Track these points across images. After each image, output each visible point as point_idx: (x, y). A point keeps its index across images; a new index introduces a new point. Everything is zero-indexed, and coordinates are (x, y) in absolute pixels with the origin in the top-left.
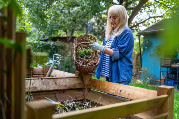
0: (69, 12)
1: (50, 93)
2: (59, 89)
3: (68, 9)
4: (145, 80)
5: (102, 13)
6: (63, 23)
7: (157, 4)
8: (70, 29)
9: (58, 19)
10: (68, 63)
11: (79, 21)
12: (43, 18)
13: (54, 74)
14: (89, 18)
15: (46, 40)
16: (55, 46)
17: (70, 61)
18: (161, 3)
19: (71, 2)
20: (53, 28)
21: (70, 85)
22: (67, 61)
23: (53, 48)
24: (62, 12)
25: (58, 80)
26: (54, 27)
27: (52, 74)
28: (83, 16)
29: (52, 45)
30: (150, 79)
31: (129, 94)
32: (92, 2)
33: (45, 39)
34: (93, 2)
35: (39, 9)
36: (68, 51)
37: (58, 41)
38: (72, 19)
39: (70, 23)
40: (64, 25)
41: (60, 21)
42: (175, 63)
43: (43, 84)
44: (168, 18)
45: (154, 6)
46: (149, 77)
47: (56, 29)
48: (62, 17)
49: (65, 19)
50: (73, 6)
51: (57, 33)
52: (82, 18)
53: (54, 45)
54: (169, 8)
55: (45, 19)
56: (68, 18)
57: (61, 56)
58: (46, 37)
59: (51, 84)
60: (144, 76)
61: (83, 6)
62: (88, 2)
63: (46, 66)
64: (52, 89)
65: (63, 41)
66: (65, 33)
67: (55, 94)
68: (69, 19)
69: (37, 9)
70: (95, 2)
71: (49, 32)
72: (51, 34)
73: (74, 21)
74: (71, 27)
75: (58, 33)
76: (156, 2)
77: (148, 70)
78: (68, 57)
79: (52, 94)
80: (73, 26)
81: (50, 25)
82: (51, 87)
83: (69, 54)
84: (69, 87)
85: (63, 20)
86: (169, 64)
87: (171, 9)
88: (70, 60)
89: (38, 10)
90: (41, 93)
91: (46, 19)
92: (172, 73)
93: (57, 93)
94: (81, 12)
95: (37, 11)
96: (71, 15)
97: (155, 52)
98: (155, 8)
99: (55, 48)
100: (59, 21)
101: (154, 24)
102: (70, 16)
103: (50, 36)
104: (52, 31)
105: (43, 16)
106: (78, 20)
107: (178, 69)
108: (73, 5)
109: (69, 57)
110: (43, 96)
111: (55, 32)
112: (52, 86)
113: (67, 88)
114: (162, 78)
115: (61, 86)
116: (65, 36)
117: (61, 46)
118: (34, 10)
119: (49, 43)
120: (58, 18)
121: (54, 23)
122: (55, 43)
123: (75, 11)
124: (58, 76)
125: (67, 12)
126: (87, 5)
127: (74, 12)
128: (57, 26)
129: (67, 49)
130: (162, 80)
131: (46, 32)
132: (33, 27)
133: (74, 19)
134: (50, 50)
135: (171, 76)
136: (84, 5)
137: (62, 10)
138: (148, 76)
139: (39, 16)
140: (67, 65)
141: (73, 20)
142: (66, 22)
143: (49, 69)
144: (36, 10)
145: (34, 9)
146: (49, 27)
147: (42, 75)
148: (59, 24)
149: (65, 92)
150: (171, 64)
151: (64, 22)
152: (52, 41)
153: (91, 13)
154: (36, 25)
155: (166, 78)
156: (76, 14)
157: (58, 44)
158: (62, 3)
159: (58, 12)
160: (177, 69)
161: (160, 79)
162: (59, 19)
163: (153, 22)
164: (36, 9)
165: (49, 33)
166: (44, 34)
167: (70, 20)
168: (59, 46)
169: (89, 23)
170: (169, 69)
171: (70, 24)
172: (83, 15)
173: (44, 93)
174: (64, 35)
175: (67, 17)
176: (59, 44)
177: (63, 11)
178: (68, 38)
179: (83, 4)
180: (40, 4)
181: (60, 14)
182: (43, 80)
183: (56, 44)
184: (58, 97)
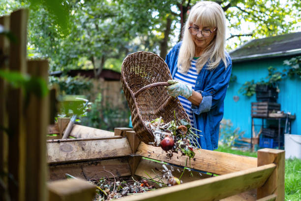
0: (97, 26)
1: (74, 167)
2: (89, 158)
3: (95, 22)
4: (227, 140)
5: (153, 29)
6: (87, 45)
7: (241, 14)
8: (99, 55)
9: (79, 39)
10: (96, 113)
11: (114, 43)
12: (54, 37)
13: (78, 133)
14: (131, 38)
15: (58, 75)
16: (75, 84)
17: (100, 110)
18: (249, 13)
19: (100, 11)
20: (70, 54)
21: (107, 150)
22: (96, 110)
23: (71, 87)
24: (84, 27)
25: (87, 143)
26: (72, 52)
27: (74, 133)
28: (121, 34)
29: (69, 83)
30: (234, 139)
31: (209, 165)
32: (137, 11)
33: (56, 72)
34: (139, 10)
35: (46, 21)
36: (97, 93)
37: (78, 77)
38: (102, 38)
39: (99, 45)
40: (89, 49)
41: (82, 43)
42: (274, 111)
43: (61, 150)
44: (260, 37)
45: (238, 17)
46: (233, 135)
47: (75, 56)
48: (85, 35)
49: (91, 39)
50: (105, 17)
51: (76, 63)
52: (120, 38)
53: (72, 82)
54: (261, 20)
55: (56, 39)
56: (96, 36)
57: (88, 102)
58: (58, 70)
59: (75, 149)
60: (225, 134)
61: (121, 17)
62: (131, 11)
63: (62, 119)
64: (76, 159)
65: (87, 76)
66: (90, 62)
67: (82, 167)
68: (98, 40)
69: (43, 21)
70: (143, 10)
71: (63, 60)
72: (66, 65)
73: (107, 41)
74: (101, 51)
75: (78, 63)
76: (241, 12)
77: (230, 123)
78: (96, 103)
79: (77, 168)
80: (104, 51)
81: (65, 50)
82: (74, 156)
83: (98, 99)
84: (105, 155)
85: (86, 41)
86: (265, 113)
87: (265, 22)
88: (100, 108)
89: (45, 24)
90: (57, 166)
91: (59, 38)
92: (271, 127)
93: (85, 165)
94: (118, 27)
95: (43, 25)
96: (100, 32)
97: (242, 93)
98: (239, 20)
99: (74, 89)
100: (80, 41)
101: (238, 47)
102: (98, 34)
103: (65, 68)
104: (68, 60)
105: (52, 33)
106: (113, 40)
107: (280, 122)
108: (103, 15)
109: (98, 103)
110: (61, 171)
111: (74, 61)
112: (77, 154)
113: (102, 157)
114: (254, 136)
115: (92, 153)
116: (91, 67)
117: (85, 84)
118: (38, 24)
119: (62, 79)
120: (77, 38)
121: (72, 46)
122: (73, 80)
123: (106, 25)
124: (84, 137)
125: (93, 26)
126: (128, 15)
127: (105, 27)
128: (78, 50)
129: (95, 90)
130: (254, 139)
131: (57, 61)
132: (36, 52)
133: (107, 38)
134: (65, 91)
135: (269, 133)
136: (124, 15)
137: (84, 23)
138: (232, 133)
139: (47, 34)
140: (96, 117)
141: (104, 41)
142: (92, 44)
143: (68, 124)
144: (41, 24)
145: (38, 21)
146: (64, 53)
147: (55, 135)
148: (80, 47)
149: (98, 164)
150: (268, 113)
151: (89, 44)
152: (69, 76)
153: (135, 30)
154: (41, 49)
155: (261, 137)
156: (109, 30)
157: (79, 81)
158: (85, 11)
159: (79, 27)
160: (278, 121)
161: (252, 139)
162: (81, 38)
163: (236, 44)
164: (40, 21)
165: (62, 62)
166: (55, 65)
167: (100, 41)
168: (81, 85)
169: (130, 45)
170: (265, 121)
171: (100, 48)
172: (121, 32)
173: (63, 166)
174: (89, 65)
175: (94, 34)
176: (81, 81)
177: (87, 25)
178: (95, 72)
179: (121, 14)
180: (47, 13)
181: (82, 29)
182: (62, 144)
183: (75, 81)
184: (87, 173)
